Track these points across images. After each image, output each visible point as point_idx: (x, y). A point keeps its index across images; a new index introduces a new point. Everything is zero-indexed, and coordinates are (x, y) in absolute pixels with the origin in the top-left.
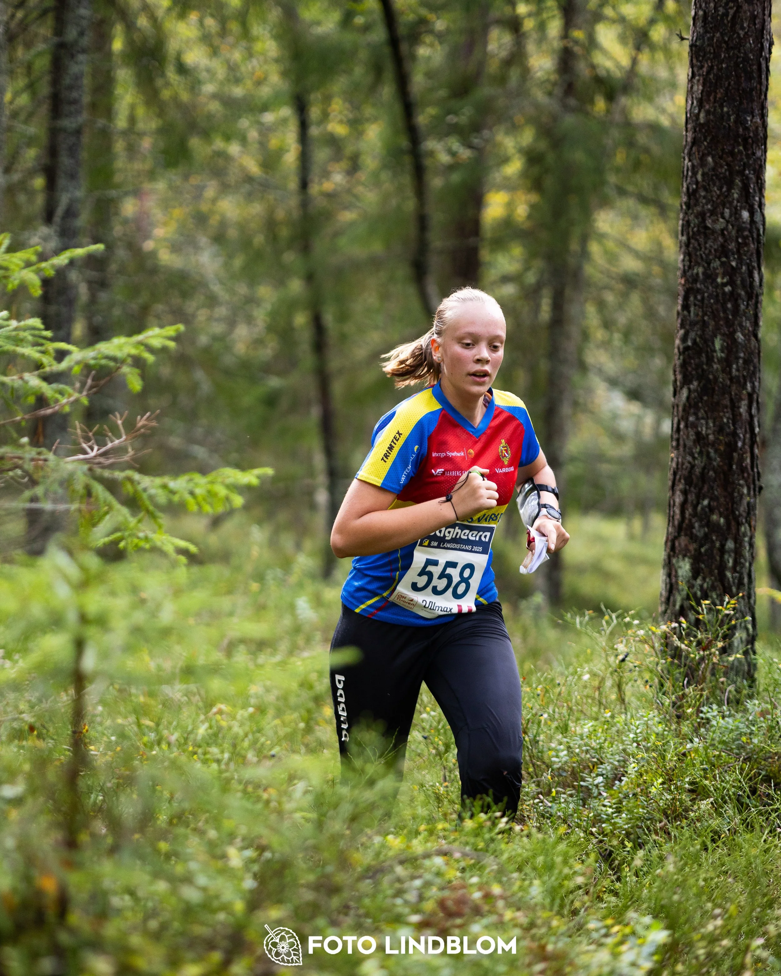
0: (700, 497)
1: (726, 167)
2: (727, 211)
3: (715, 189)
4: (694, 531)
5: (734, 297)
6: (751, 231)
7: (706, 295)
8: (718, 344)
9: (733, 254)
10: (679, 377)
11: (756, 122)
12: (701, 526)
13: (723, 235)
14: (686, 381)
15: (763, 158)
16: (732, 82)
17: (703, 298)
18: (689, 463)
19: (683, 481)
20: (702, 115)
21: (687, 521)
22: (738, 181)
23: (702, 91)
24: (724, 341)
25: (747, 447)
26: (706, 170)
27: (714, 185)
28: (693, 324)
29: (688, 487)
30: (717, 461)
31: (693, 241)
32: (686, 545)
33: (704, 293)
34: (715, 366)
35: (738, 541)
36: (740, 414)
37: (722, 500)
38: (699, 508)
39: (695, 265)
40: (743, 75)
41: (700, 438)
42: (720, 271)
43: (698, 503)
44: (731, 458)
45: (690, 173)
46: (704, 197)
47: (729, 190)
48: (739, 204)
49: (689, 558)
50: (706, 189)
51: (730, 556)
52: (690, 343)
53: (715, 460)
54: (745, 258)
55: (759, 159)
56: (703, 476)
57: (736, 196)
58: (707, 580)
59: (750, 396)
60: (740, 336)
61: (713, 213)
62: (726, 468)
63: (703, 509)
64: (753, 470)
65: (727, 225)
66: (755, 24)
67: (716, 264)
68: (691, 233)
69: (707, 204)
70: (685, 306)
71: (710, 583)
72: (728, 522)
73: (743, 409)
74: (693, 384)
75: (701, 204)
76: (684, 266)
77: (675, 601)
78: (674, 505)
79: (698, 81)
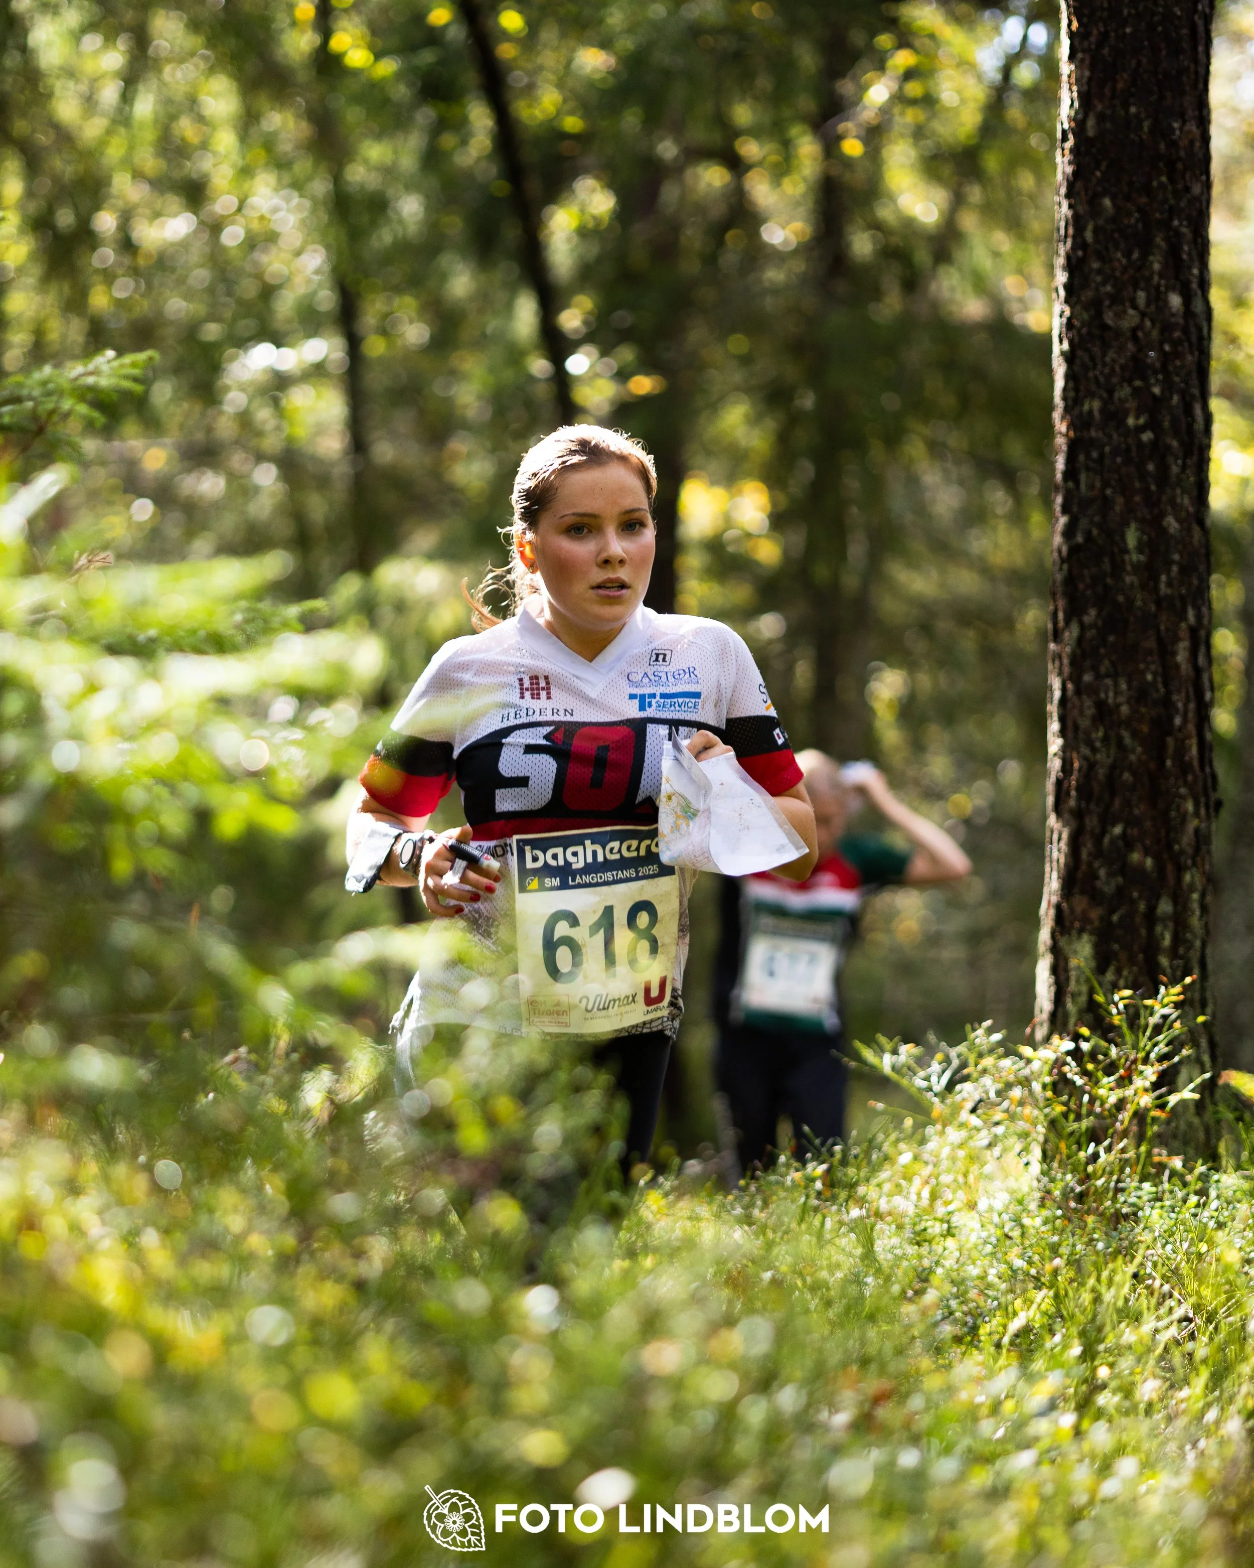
0: (1106, 821)
1: (1136, 215)
2: (1141, 296)
3: (1119, 255)
4: (1099, 884)
5: (1158, 450)
6: (1185, 330)
7: (1107, 449)
8: (1132, 538)
9: (1155, 373)
10: (1061, 603)
11: (1190, 132)
12: (1110, 875)
13: (1134, 337)
14: (1074, 611)
15: (1204, 198)
16: (1144, 60)
17: (1102, 456)
19: (1073, 793)
20: (1091, 123)
21: (1084, 867)
22: (1159, 240)
23: (1090, 80)
24: (1143, 532)
25: (1191, 727)
26: (1101, 222)
27: (1117, 248)
28: (1085, 504)
29: (1083, 804)
30: (1137, 753)
31: (1080, 353)
32: (1084, 912)
33: (1103, 446)
34: (1128, 579)
35: (1179, 898)
36: (1177, 667)
37: (1148, 824)
38: (1106, 840)
39: (1086, 397)
40: (1163, 45)
41: (1103, 712)
42: (1132, 404)
43: (1104, 832)
44: (1162, 747)
45: (1071, 231)
46: (1099, 272)
47: (1144, 257)
48: (1163, 282)
49: (1091, 934)
50: (1101, 258)
51: (1165, 927)
52: (1080, 539)
53: (1133, 751)
54: (1177, 379)
55: (1198, 199)
56: (1112, 782)
57: (1156, 266)
58: (1125, 973)
59: (1194, 632)
60: (1172, 524)
61: (1116, 299)
62: (1152, 765)
63: (1113, 841)
64: (1203, 769)
65: (1142, 321)
67: (1124, 392)
68: (1076, 339)
69: (1104, 284)
70: (1070, 473)
71: (1131, 979)
72: (1160, 866)
73: (1182, 657)
74: (1087, 614)
75: (1093, 285)
76: (1065, 398)
77: (1066, 1015)
78: (1059, 839)
79: (1082, 61)
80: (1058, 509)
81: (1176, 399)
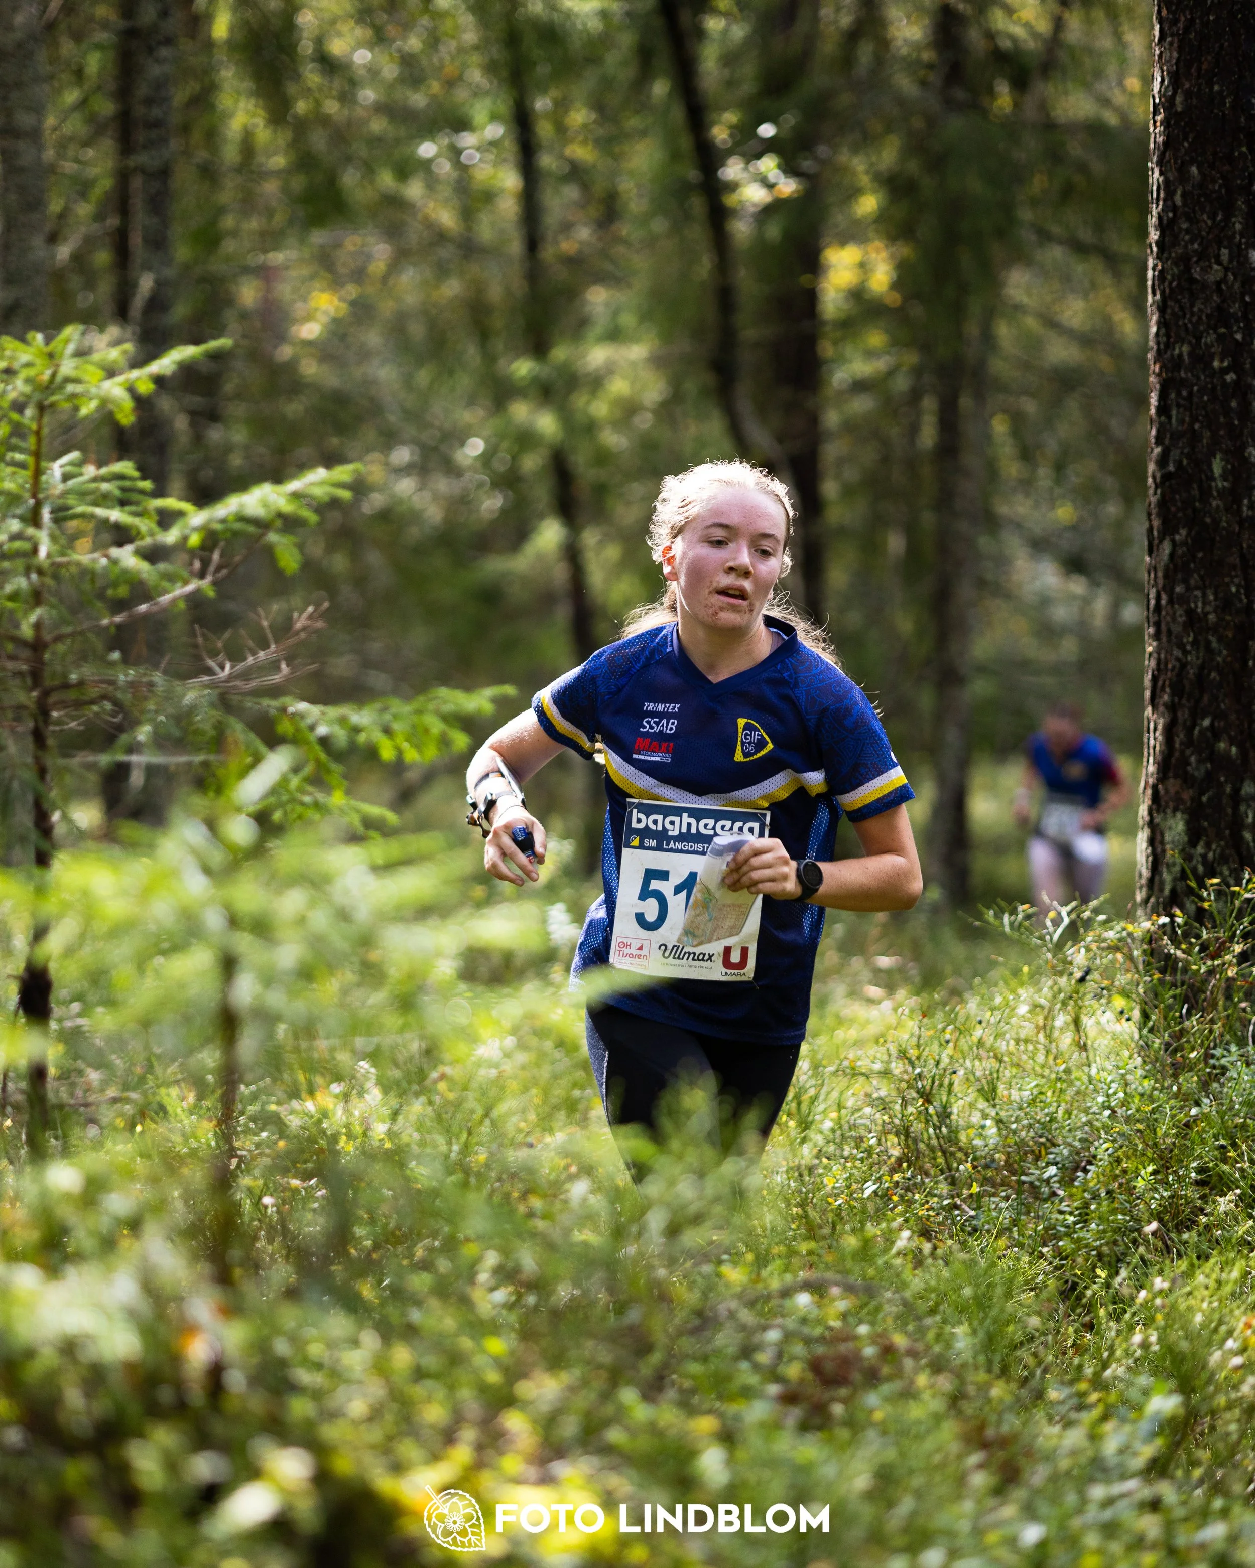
0: (1196, 715)
1: (1220, 181)
2: (1225, 252)
3: (1205, 217)
4: (1189, 768)
5: (1240, 389)
7: (1196, 388)
8: (1217, 467)
9: (1237, 321)
10: (1156, 523)
12: (1199, 761)
13: (1219, 290)
14: (1168, 529)
16: (1226, 44)
17: (1191, 394)
18: (1178, 659)
19: (1168, 690)
20: (1179, 99)
21: (1177, 754)
22: (1241, 203)
23: (1178, 60)
24: (1228, 462)
26: (1189, 188)
27: (1203, 211)
28: (1176, 436)
29: (1176, 699)
30: (1223, 656)
31: (1170, 303)
32: (1177, 793)
33: (1193, 385)
34: (1214, 503)
37: (1233, 717)
38: (1196, 731)
39: (1176, 342)
40: (1242, 31)
41: (1193, 620)
42: (1217, 349)
43: (1194, 725)
45: (1162, 195)
46: (1187, 231)
47: (1227, 218)
48: (1244, 240)
49: (1183, 813)
50: (1189, 219)
51: (1249, 807)
52: (1171, 468)
53: (1220, 652)
56: (1201, 681)
57: (1238, 226)
58: (1214, 847)
60: (1252, 453)
61: (1202, 256)
62: (1237, 666)
63: (1202, 732)
65: (1226, 276)
67: (1210, 338)
68: (1167, 291)
69: (1192, 242)
70: (1162, 409)
71: (1218, 851)
72: (1243, 753)
74: (1178, 533)
75: (1182, 243)
76: (1158, 343)
77: (1162, 883)
78: (1155, 729)
79: (1171, 44)
80: (1152, 440)
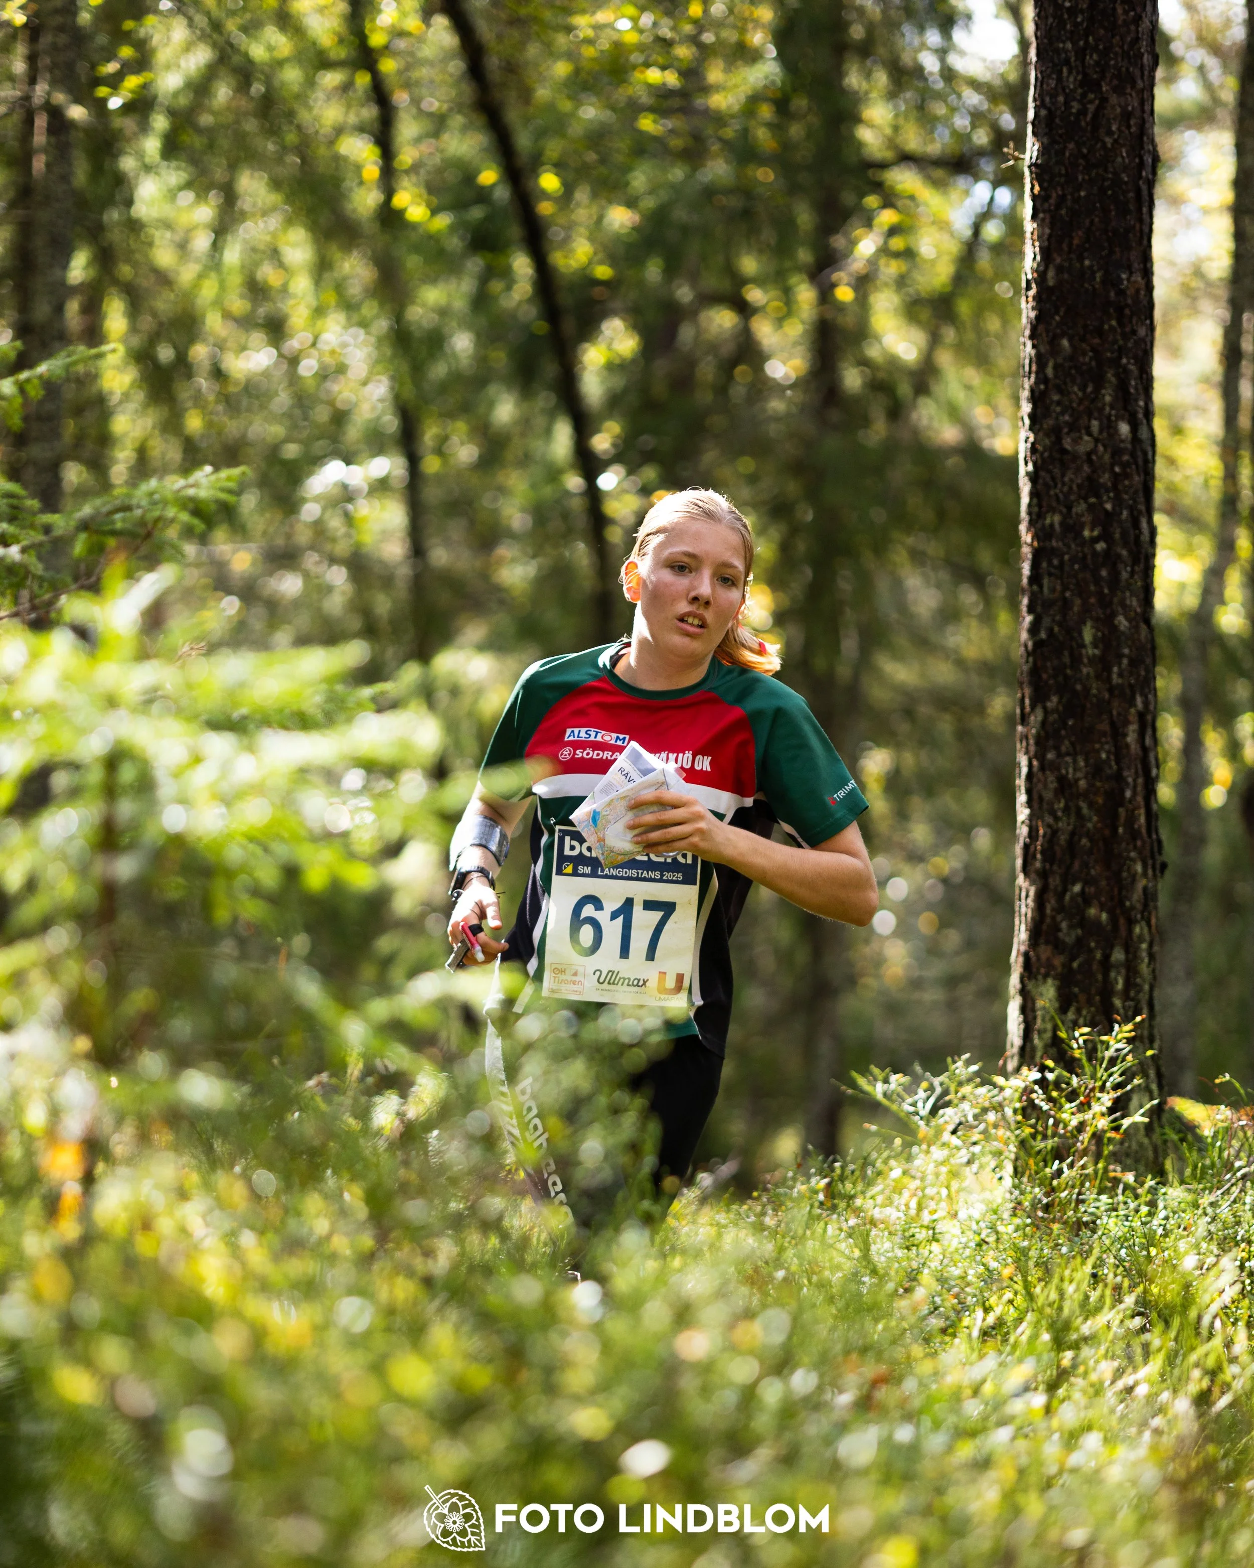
0: (1067, 880)
1: (1091, 354)
2: (1095, 424)
3: (1076, 389)
4: (1060, 935)
5: (1110, 559)
6: (1133, 454)
7: (1066, 557)
8: (1088, 634)
9: (1107, 491)
10: (1027, 691)
11: (1135, 282)
12: (1071, 927)
13: (1089, 461)
14: (1039, 698)
15: (1148, 339)
16: (1097, 220)
17: (1062, 563)
18: (1049, 826)
19: (1039, 856)
20: (1051, 274)
21: (1048, 920)
22: (1110, 376)
23: (1050, 236)
24: (1098, 629)
25: (1140, 799)
26: (1060, 360)
27: (1074, 382)
28: (1048, 605)
29: (1048, 866)
30: (1093, 822)
31: (1042, 473)
32: (1048, 959)
33: (1064, 554)
34: (1085, 670)
35: (1130, 948)
36: (1127, 746)
37: (1103, 883)
38: (1067, 897)
39: (1048, 512)
40: (1112, 207)
41: (1064, 786)
42: (1087, 518)
43: (1065, 891)
44: (1115, 816)
45: (1034, 368)
46: (1059, 403)
47: (1097, 390)
48: (1113, 412)
49: (1054, 979)
50: (1061, 391)
51: (1119, 973)
52: (1043, 635)
53: (1090, 820)
54: (1126, 497)
55: (1143, 340)
56: (1072, 845)
57: (1108, 399)
58: (1084, 1012)
59: (1141, 716)
60: (1122, 622)
61: (1073, 427)
62: (1107, 832)
63: (1073, 898)
64: (1150, 836)
65: (1096, 446)
66: (1129, 127)
67: (1080, 508)
68: (1039, 462)
69: (1062, 413)
70: (1034, 578)
71: (1088, 1018)
72: (1113, 919)
73: (1131, 738)
74: (1051, 701)
75: (1054, 415)
76: (1029, 513)
77: (1034, 1049)
78: (1027, 896)
79: (1043, 220)
80: (1024, 609)
81: (1125, 513)
